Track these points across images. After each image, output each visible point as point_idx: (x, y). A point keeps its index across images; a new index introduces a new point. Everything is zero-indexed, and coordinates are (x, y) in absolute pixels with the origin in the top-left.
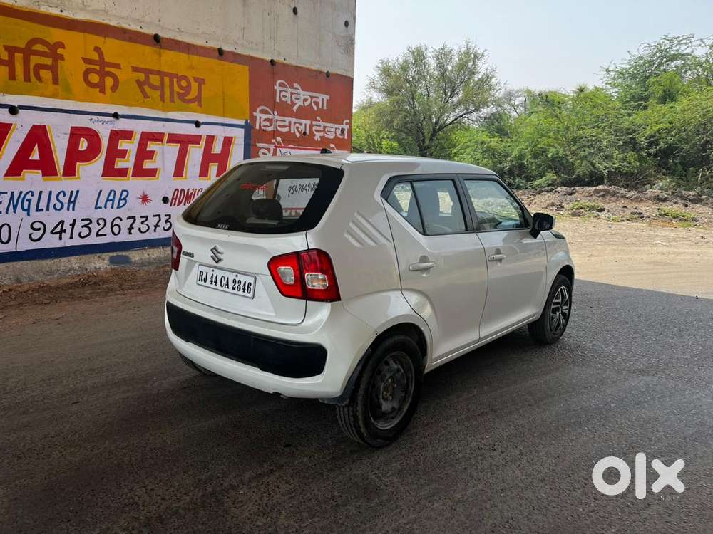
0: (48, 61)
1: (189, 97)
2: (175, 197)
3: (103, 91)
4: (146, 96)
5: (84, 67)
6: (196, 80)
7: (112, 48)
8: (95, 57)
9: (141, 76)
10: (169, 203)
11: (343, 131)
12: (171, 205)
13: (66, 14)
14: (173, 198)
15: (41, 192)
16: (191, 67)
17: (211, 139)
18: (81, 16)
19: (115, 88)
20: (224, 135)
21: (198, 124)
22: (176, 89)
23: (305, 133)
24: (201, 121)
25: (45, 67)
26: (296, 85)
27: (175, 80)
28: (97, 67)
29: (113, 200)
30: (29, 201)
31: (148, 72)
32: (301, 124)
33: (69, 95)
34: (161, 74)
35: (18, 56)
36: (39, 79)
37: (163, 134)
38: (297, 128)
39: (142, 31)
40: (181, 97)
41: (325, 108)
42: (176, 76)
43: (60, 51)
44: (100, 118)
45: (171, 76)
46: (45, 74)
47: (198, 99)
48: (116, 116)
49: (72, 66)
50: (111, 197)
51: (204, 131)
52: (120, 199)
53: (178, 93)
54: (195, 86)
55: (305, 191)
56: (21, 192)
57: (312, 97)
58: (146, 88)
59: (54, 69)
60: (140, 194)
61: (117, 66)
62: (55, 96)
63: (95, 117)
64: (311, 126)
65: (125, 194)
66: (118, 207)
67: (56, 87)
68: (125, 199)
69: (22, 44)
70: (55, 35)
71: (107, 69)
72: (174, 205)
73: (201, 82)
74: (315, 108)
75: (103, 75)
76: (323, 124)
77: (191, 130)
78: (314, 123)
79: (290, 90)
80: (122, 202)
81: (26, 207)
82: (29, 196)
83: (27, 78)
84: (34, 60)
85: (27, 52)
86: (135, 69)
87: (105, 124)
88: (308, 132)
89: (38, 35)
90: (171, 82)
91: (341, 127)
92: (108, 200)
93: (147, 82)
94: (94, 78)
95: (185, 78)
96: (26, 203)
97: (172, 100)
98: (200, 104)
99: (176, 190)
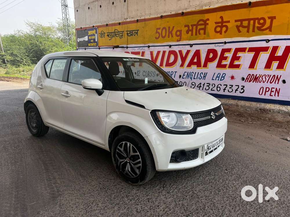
0: (203, 27)
1: (264, 28)
2: (248, 78)
3: (221, 34)
4: (239, 31)
5: (215, 25)
6: (269, 18)
7: (227, 15)
8: (220, 20)
9: (239, 23)
10: (245, 81)
12: (245, 82)
13: (212, 7)
14: (247, 78)
15: (196, 73)
16: (267, 12)
17: (275, 49)
18: (216, 6)
19: (225, 32)
20: (286, 45)
21: (268, 41)
22: (257, 25)
24: (270, 39)
25: (202, 29)
27: (257, 21)
28: (220, 25)
29: (219, 77)
30: (192, 75)
31: (241, 21)
33: (209, 38)
34: (249, 20)
35: (194, 27)
36: (200, 34)
37: (246, 48)
39: (243, 3)
40: (259, 29)
42: (258, 19)
43: (207, 22)
44: (218, 44)
45: (254, 20)
46: (202, 32)
47: (270, 28)
48: (225, 43)
49: (211, 26)
50: (218, 76)
51: (271, 44)
52: (222, 77)
53: (258, 27)
54: (268, 21)
56: (190, 72)
58: (241, 28)
59: (204, 29)
60: (230, 75)
61: (229, 22)
62: (204, 39)
63: (216, 45)
65: (224, 75)
66: (221, 80)
67: (205, 35)
68: (224, 77)
69: (196, 23)
70: (206, 16)
71: (224, 24)
72: (247, 82)
73: (272, 18)
75: (221, 27)
77: (264, 44)
80: (223, 78)
81: (191, 77)
82: (192, 74)
83: (196, 34)
84: (199, 27)
85: (197, 25)
86: (236, 21)
87: (220, 47)
89: (202, 18)
90: (254, 23)
92: (217, 77)
93: (242, 26)
94: (218, 29)
95: (263, 19)
96: (191, 76)
97: (253, 31)
98: (271, 30)
99: (249, 75)
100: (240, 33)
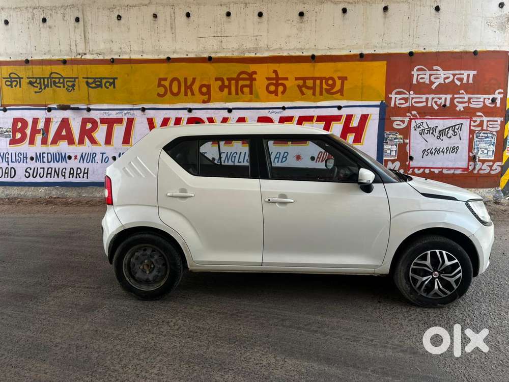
0: (248, 83)
1: (334, 90)
2: (319, 156)
3: (277, 95)
4: (303, 93)
5: (267, 82)
6: (339, 78)
7: (283, 70)
8: (274, 76)
9: (301, 82)
10: (315, 160)
11: (494, 100)
12: (316, 162)
13: (259, 55)
14: (318, 158)
15: (241, 153)
16: (336, 71)
17: (349, 118)
18: (266, 54)
19: (283, 92)
20: (361, 113)
21: (340, 108)
22: (325, 86)
23: (444, 106)
24: (342, 106)
25: (246, 86)
26: (435, 68)
27: (324, 81)
28: (274, 82)
29: (278, 158)
30: (235, 157)
31: (304, 79)
32: (440, 99)
33: (258, 100)
34: (314, 79)
35: (233, 82)
36: (243, 92)
37: (313, 117)
38: (436, 102)
39: (303, 55)
40: (328, 91)
41: (471, 81)
42: (325, 78)
43: (254, 76)
44: (274, 110)
45: (321, 79)
46: (246, 90)
47: (341, 91)
48: (284, 108)
49: (260, 83)
50: (278, 156)
51: (344, 112)
52: (283, 157)
53: (326, 89)
54: (338, 83)
55: (441, 153)
56: (231, 153)
57: (454, 75)
58: (304, 89)
59: (250, 87)
60: (295, 154)
61: (286, 79)
62: (250, 101)
63: (271, 110)
64: (452, 99)
65: (286, 154)
66: (282, 162)
67: (251, 96)
68: (286, 157)
69: (235, 76)
70: (252, 67)
71: (280, 82)
72: (319, 161)
73: (343, 79)
74: (458, 83)
75: (277, 85)
76: (466, 97)
77: (335, 112)
78: (456, 96)
79: (428, 73)
80: (284, 159)
81: (233, 160)
82: (235, 155)
83: (237, 93)
84: (241, 83)
85: (237, 80)
86: (297, 79)
87: (277, 114)
88: (448, 104)
89: (243, 70)
90: (321, 83)
91: (491, 97)
92: (276, 158)
93: (305, 85)
94: (272, 88)
95: (332, 78)
96: (233, 158)
97: (321, 94)
98: (342, 94)
99: (320, 152)
100: (304, 96)
